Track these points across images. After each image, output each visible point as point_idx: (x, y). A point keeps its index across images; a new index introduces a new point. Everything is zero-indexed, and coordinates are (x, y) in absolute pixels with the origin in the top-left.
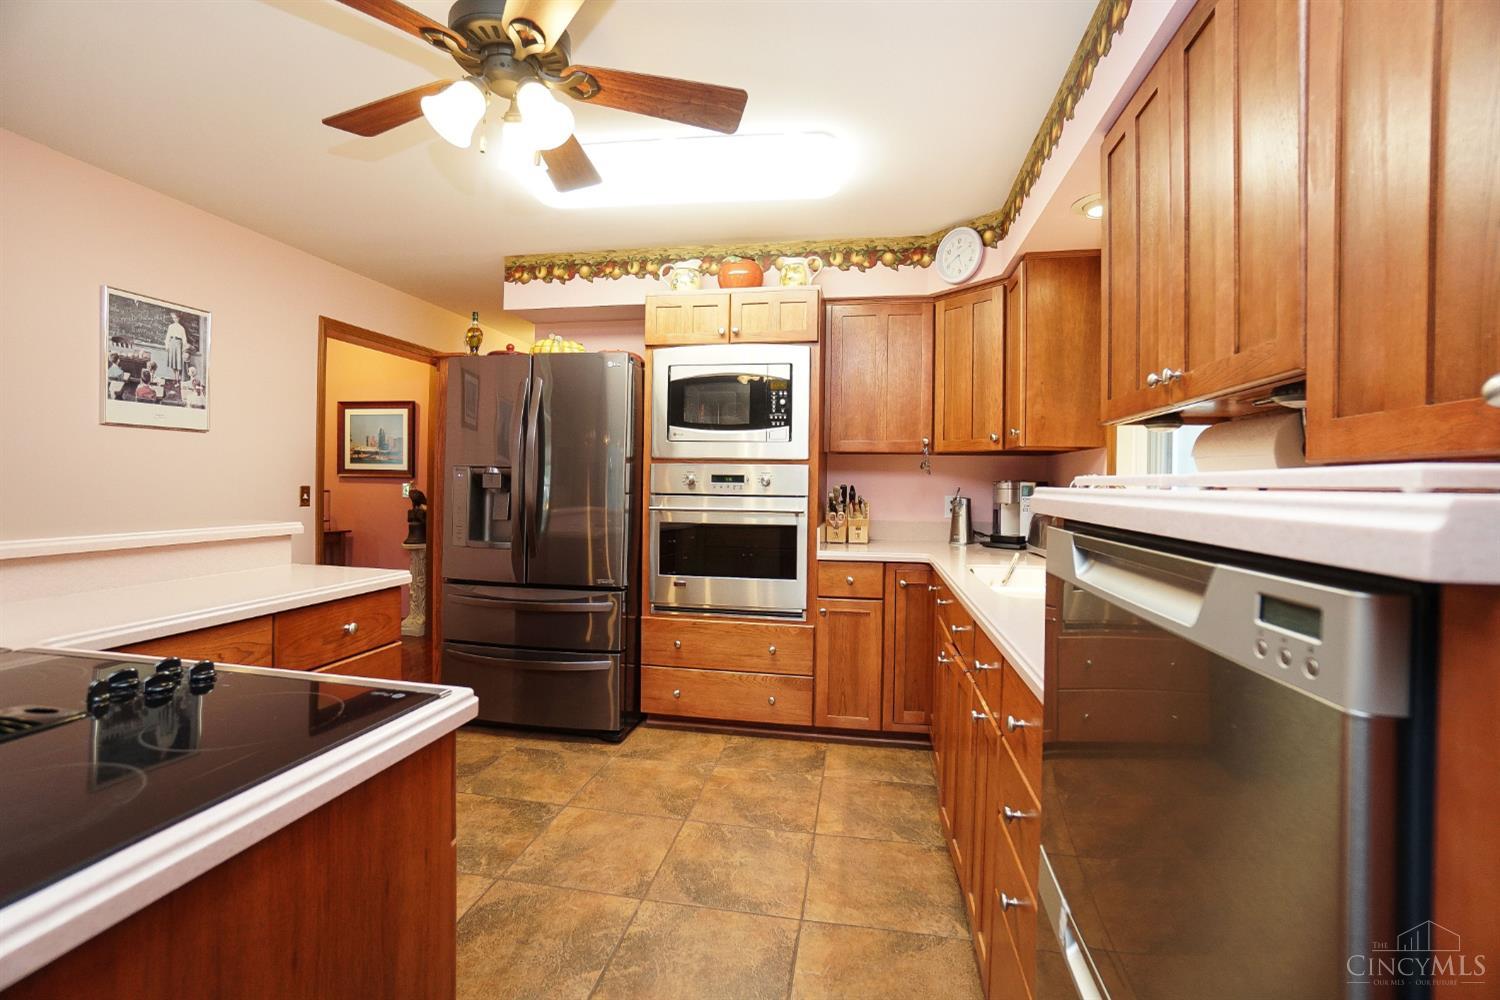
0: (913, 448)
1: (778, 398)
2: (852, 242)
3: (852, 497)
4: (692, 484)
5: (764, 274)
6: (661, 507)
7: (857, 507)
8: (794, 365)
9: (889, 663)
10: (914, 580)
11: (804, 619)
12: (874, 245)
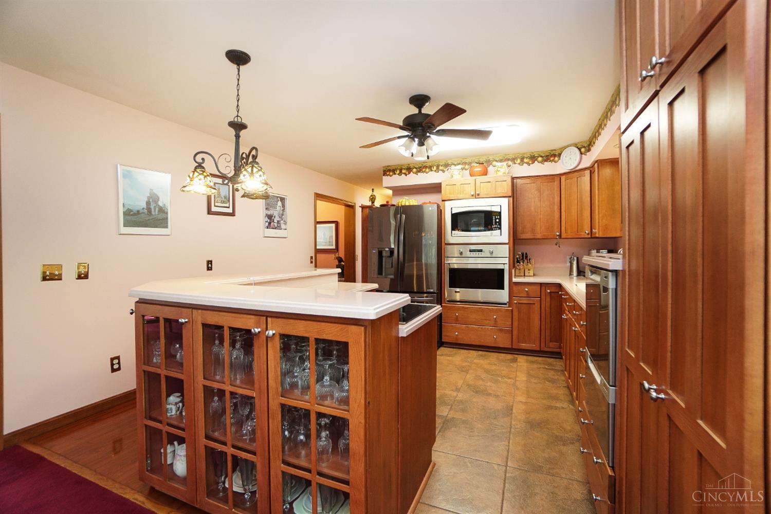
0: (552, 237)
1: (496, 219)
2: (524, 154)
3: (526, 257)
4: (461, 253)
5: (488, 169)
6: (449, 262)
7: (528, 261)
8: (502, 206)
9: (543, 323)
10: (553, 290)
11: (507, 306)
12: (533, 154)
